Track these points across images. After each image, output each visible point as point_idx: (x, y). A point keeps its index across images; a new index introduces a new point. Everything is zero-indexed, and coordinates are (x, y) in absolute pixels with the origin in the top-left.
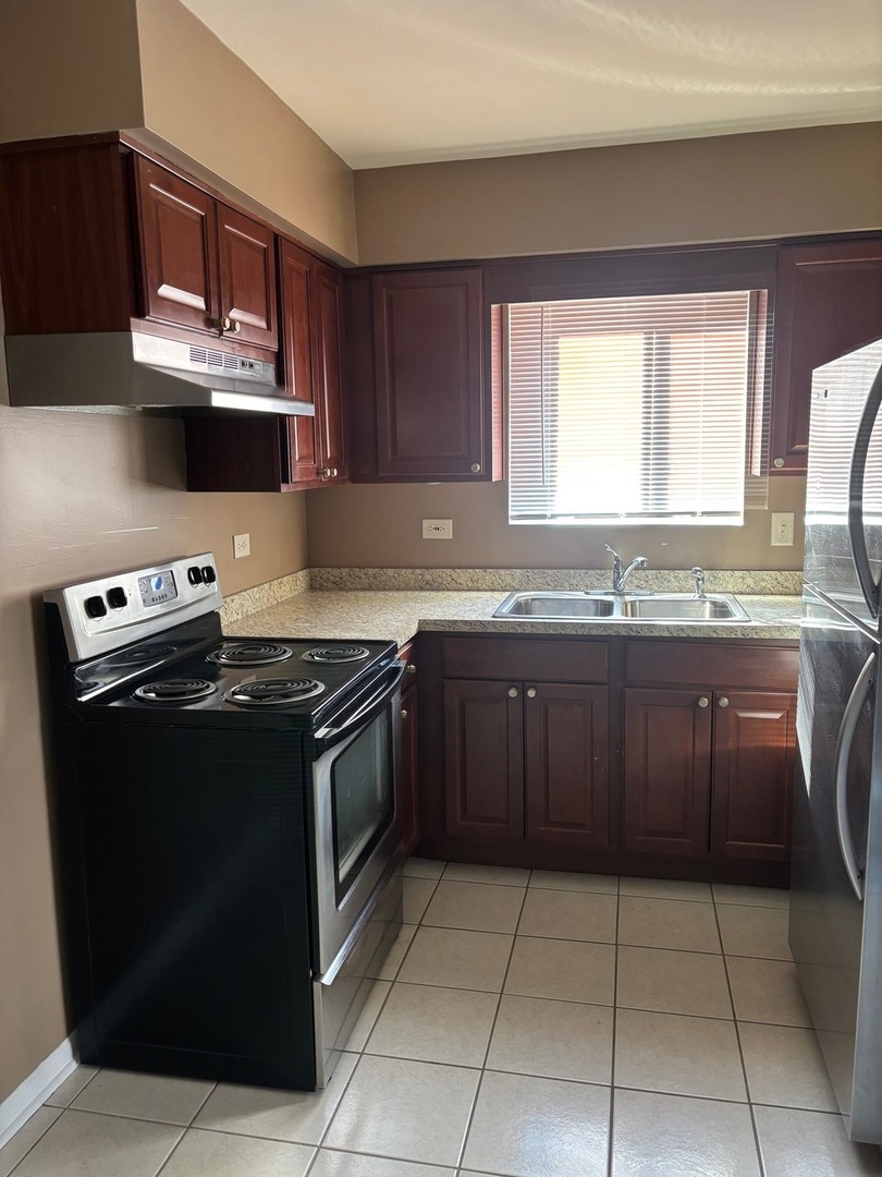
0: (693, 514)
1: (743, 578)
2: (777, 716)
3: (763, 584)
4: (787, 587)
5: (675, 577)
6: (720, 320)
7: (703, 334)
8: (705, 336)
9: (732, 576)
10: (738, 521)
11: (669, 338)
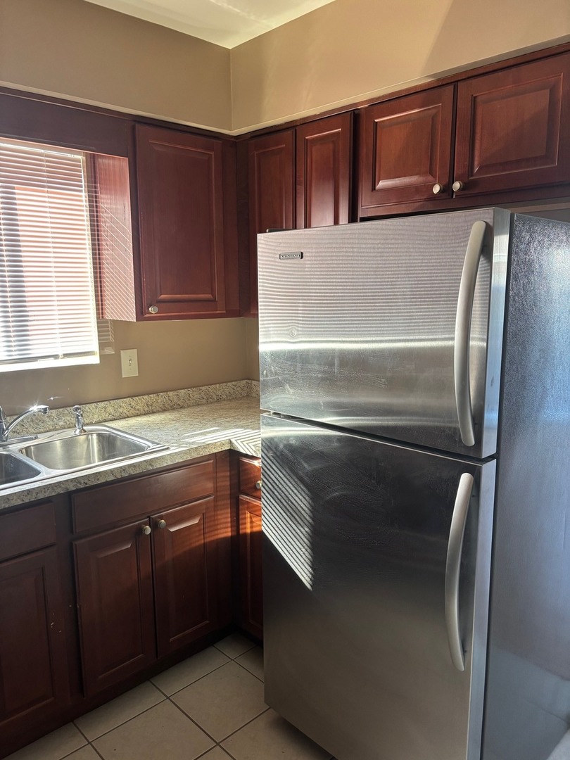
0: (56, 357)
1: (105, 408)
2: (196, 521)
3: (121, 410)
4: (138, 410)
5: (49, 417)
6: (58, 179)
7: (46, 189)
8: (48, 192)
9: (96, 407)
10: (95, 360)
11: (14, 188)
